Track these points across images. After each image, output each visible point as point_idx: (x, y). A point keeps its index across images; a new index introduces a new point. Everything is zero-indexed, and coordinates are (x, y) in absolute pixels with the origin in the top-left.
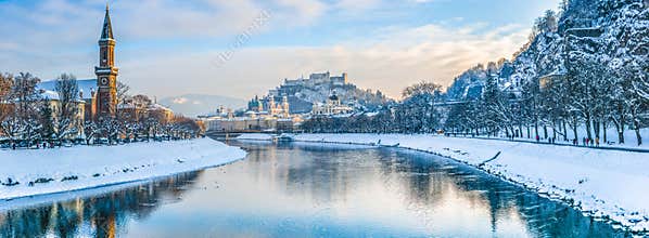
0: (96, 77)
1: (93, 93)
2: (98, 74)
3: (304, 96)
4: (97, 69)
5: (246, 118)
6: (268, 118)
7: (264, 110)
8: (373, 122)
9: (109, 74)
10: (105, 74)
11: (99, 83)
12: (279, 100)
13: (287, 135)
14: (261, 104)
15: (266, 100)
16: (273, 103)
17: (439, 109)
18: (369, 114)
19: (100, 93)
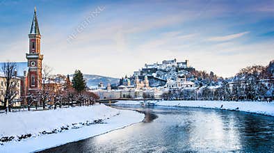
0: (27, 61)
1: (25, 72)
2: (28, 59)
3: (158, 75)
4: (27, 54)
5: (121, 90)
6: (136, 90)
7: (131, 85)
8: (216, 93)
9: (37, 58)
10: (35, 58)
11: (29, 65)
12: (142, 78)
13: (152, 102)
14: (129, 81)
15: (133, 79)
16: (138, 80)
17: (267, 84)
18: (211, 87)
19: (30, 73)
